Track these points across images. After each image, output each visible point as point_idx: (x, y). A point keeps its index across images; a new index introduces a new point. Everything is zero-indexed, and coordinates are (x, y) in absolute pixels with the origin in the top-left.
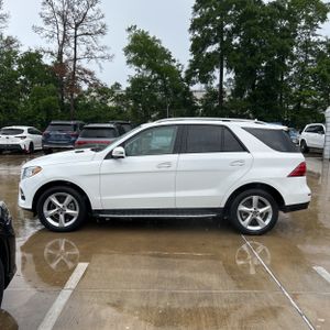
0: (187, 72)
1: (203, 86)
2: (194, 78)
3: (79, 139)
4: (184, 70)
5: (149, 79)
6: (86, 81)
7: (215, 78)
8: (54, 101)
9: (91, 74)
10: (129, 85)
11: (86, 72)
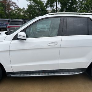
0: (46, 3)
1: (51, 8)
2: (48, 6)
3: (8, 25)
4: (45, 3)
5: (34, 6)
6: (13, 6)
7: (55, 5)
8: (3, 12)
9: (15, 3)
10: (27, 8)
11: (13, 3)
